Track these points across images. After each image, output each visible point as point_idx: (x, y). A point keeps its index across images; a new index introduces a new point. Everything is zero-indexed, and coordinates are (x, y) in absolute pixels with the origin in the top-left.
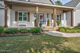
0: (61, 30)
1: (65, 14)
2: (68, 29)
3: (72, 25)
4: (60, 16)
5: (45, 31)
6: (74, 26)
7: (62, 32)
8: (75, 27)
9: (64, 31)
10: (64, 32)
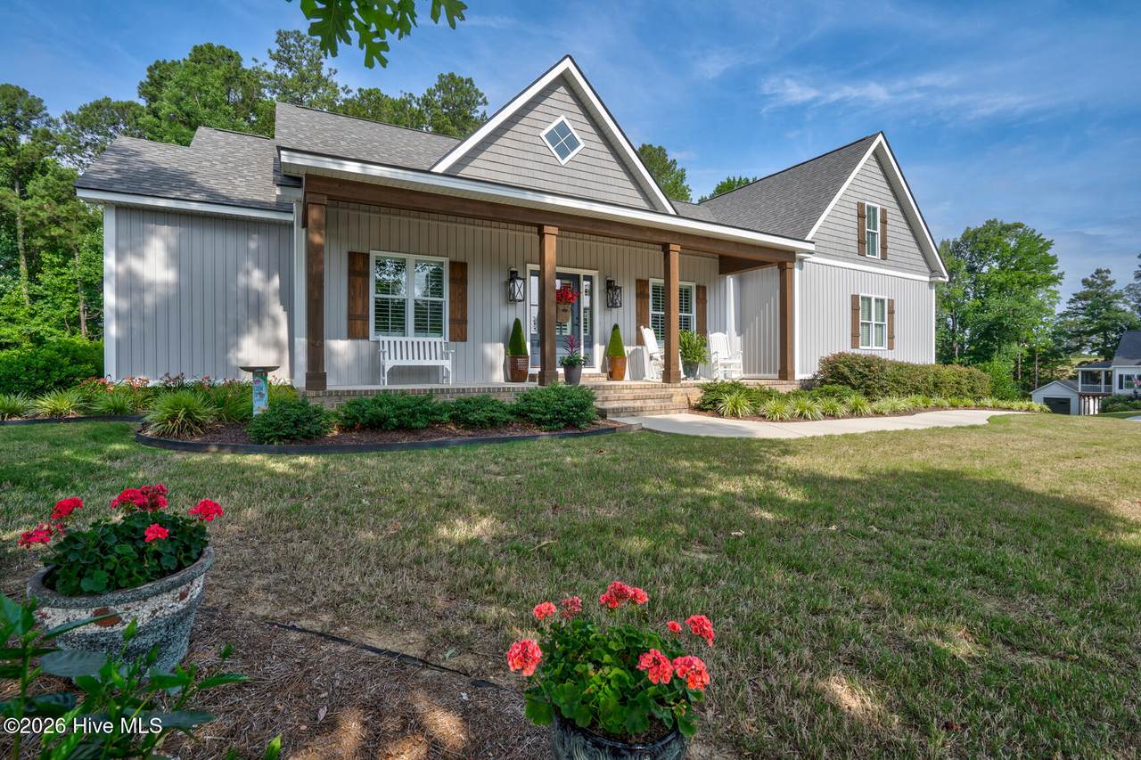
0: (728, 400)
1: (731, 281)
2: (769, 395)
3: (785, 373)
4: (702, 301)
5: (617, 412)
6: (799, 376)
7: (734, 415)
8: (807, 386)
9: (746, 407)
10: (745, 418)
